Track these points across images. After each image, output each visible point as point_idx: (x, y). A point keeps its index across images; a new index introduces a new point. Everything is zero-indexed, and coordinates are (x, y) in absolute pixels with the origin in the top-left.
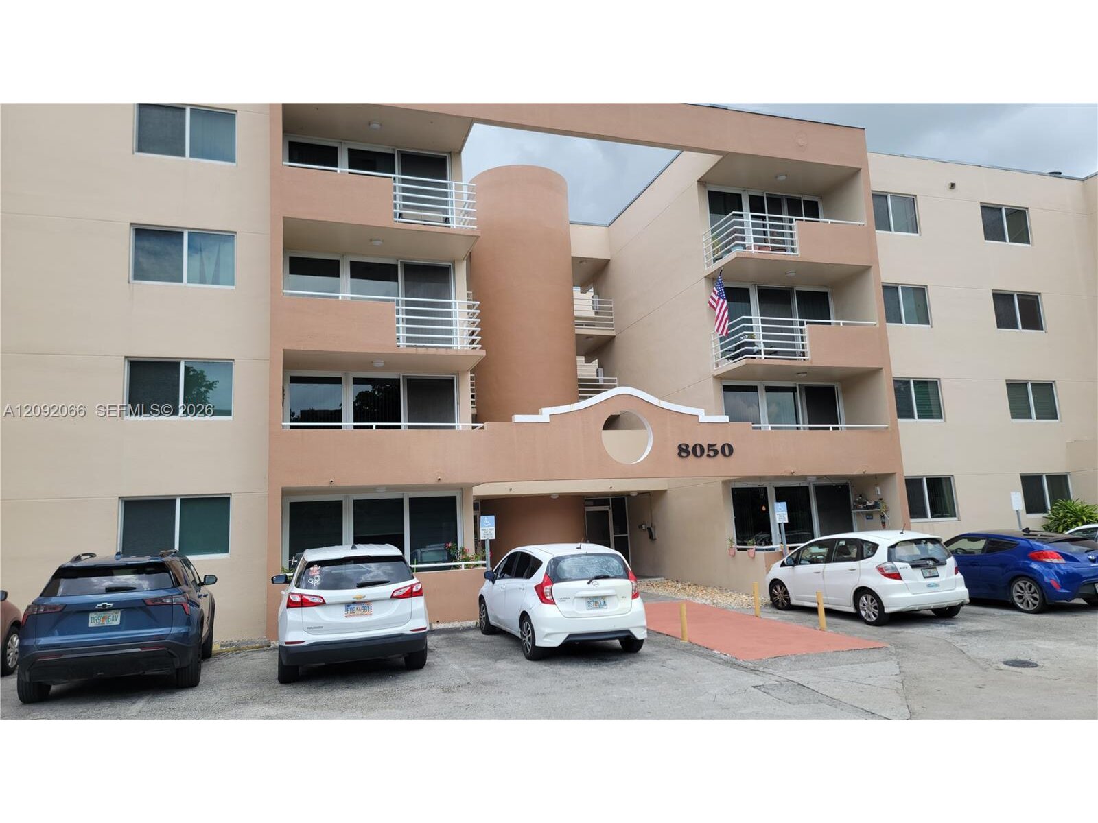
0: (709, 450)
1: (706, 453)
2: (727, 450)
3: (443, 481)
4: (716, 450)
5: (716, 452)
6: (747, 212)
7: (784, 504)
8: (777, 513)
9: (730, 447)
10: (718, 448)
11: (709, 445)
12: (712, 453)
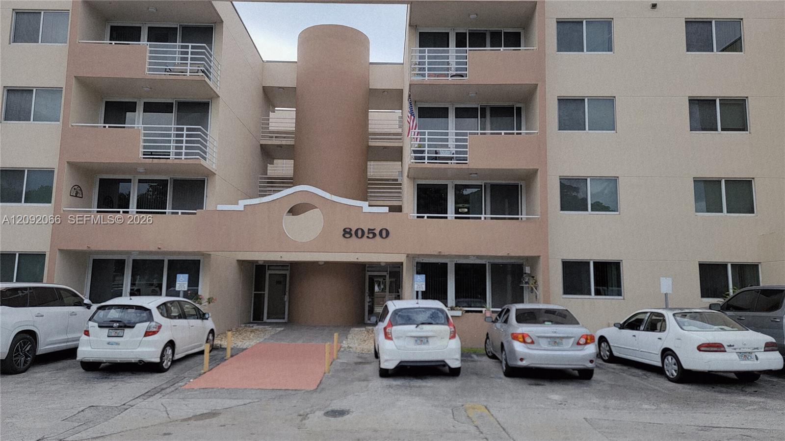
0: (369, 233)
1: (366, 234)
2: (385, 234)
3: (163, 249)
4: (375, 234)
5: (375, 235)
6: (452, 47)
7: (423, 276)
8: (415, 283)
9: (387, 231)
10: (377, 232)
11: (369, 230)
12: (371, 236)
